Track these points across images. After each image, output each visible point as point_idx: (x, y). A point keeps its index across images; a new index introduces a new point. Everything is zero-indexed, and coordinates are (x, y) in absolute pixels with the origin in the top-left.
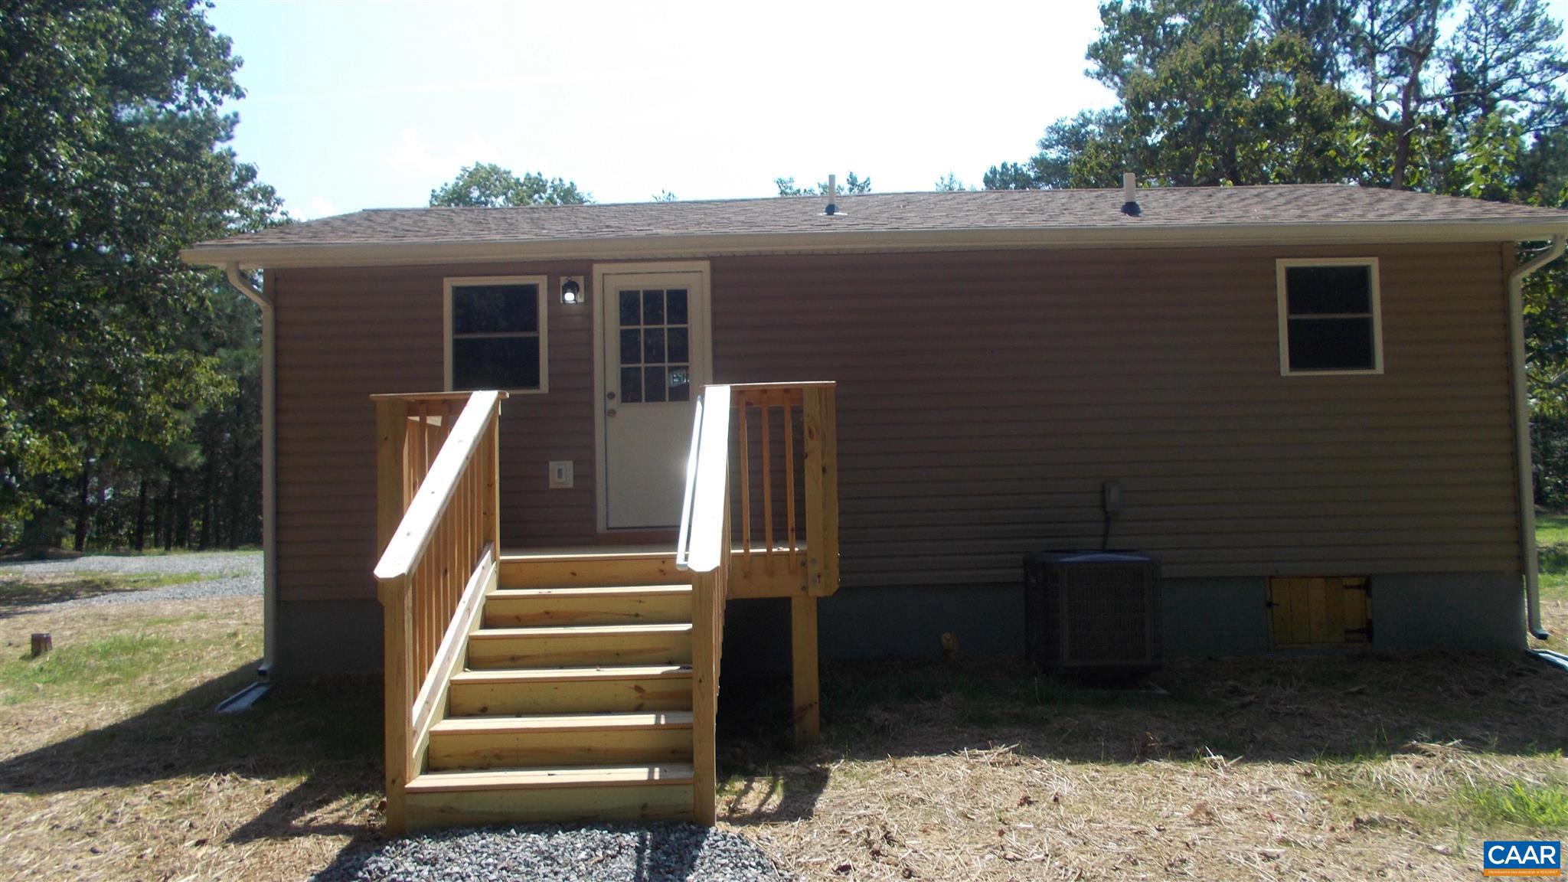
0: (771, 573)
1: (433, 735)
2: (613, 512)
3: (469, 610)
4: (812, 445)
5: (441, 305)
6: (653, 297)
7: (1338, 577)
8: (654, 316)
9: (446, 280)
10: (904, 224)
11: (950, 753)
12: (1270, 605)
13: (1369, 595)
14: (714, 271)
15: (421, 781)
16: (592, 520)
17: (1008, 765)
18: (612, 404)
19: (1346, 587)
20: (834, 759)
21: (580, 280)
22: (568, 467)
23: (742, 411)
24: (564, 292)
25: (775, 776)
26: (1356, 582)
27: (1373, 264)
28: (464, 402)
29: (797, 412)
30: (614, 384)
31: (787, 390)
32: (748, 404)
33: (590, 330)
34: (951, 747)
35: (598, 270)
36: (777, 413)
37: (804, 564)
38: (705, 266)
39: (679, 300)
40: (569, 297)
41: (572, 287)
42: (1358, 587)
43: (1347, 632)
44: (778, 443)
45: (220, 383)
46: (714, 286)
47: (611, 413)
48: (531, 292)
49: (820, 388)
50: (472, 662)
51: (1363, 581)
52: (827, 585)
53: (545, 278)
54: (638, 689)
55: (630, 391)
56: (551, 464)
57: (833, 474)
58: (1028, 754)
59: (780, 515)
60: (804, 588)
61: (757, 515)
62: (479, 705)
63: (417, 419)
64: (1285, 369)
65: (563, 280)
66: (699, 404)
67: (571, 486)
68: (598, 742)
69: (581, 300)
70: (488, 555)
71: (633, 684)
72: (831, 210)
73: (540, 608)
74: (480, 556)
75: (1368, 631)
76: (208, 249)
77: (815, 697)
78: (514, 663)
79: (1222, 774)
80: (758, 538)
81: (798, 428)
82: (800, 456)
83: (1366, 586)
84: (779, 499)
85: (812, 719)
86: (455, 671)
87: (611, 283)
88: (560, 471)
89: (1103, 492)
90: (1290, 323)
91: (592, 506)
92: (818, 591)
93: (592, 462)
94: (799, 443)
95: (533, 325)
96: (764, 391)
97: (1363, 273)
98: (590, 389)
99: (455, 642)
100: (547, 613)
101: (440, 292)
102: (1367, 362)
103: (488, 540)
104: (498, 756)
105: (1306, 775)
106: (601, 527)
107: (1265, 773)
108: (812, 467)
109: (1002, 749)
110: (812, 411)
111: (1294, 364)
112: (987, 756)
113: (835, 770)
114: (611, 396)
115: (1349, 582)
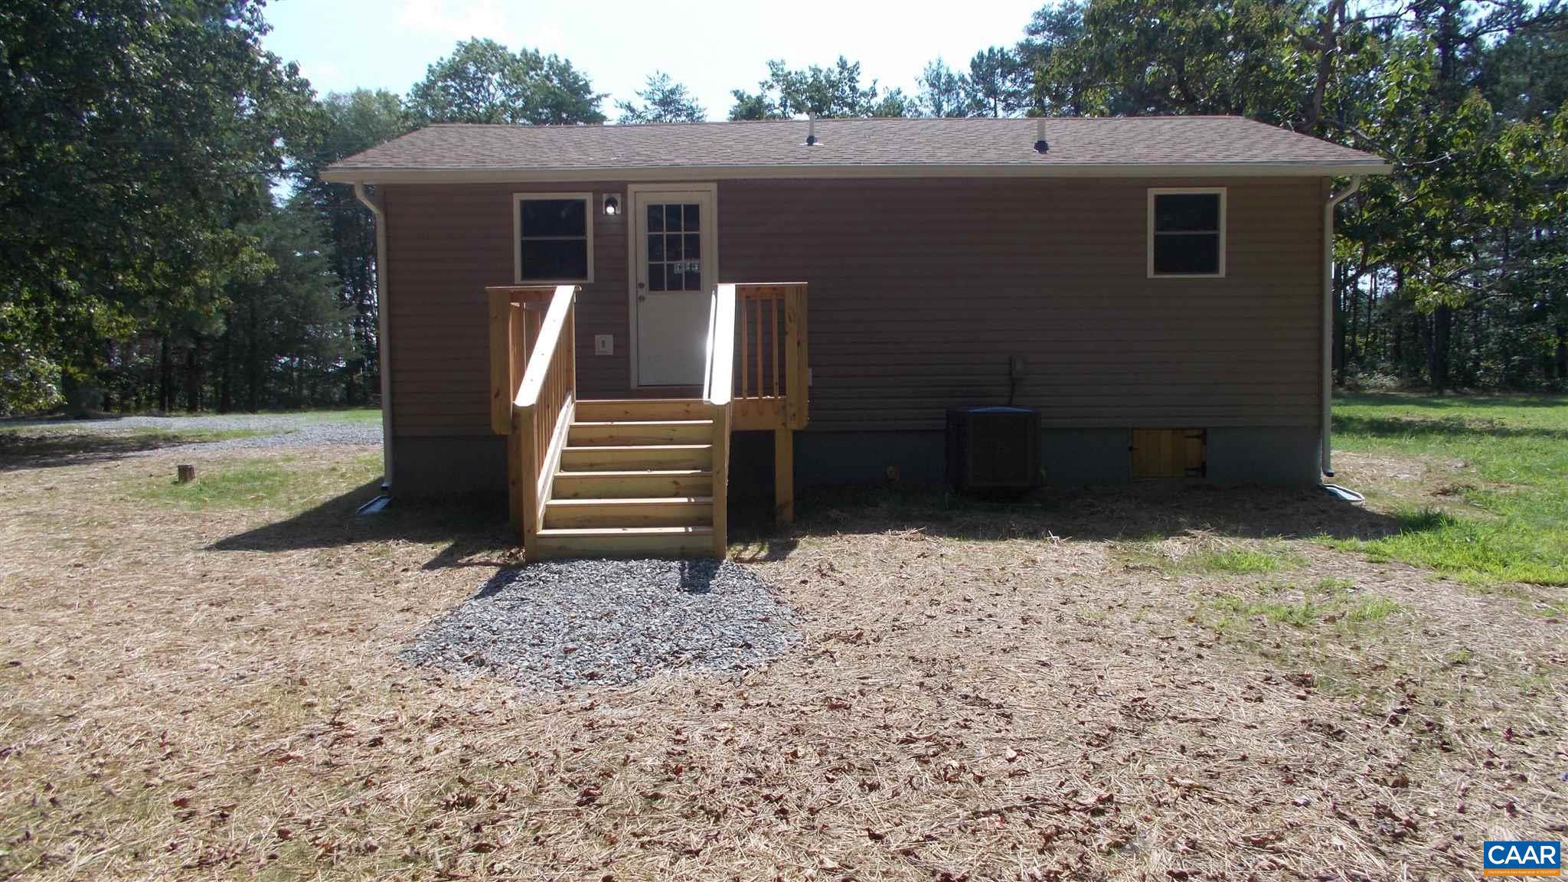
0: (761, 413)
1: (548, 507)
2: (644, 373)
3: (561, 433)
4: (791, 327)
5: (511, 215)
6: (673, 210)
7: (1183, 429)
8: (674, 226)
9: (515, 195)
10: (865, 158)
11: (879, 533)
12: (1131, 449)
13: (1204, 443)
14: (720, 190)
15: (542, 532)
16: (628, 379)
17: (917, 540)
18: (642, 292)
19: (1189, 437)
20: (803, 536)
21: (618, 197)
22: (609, 339)
23: (745, 304)
24: (606, 206)
25: (763, 543)
26: (1196, 433)
27: (1223, 192)
28: (552, 293)
29: (781, 302)
30: (643, 276)
31: (774, 288)
32: (748, 297)
33: (625, 235)
34: (880, 530)
35: (631, 188)
36: (766, 302)
37: (784, 407)
38: (714, 187)
39: (693, 212)
40: (610, 210)
41: (612, 202)
42: (1197, 437)
43: (1187, 469)
44: (766, 323)
45: (260, 259)
46: (720, 202)
47: (642, 299)
48: (582, 204)
49: (797, 287)
50: (564, 467)
51: (1201, 432)
52: (801, 422)
53: (591, 194)
54: (676, 483)
55: (656, 281)
56: (597, 337)
57: (805, 346)
58: (931, 535)
59: (768, 376)
60: (784, 424)
61: (752, 376)
62: (572, 492)
63: (517, 304)
64: (1151, 273)
65: (605, 197)
66: (713, 297)
67: (611, 353)
68: (651, 513)
69: (618, 212)
70: (569, 398)
71: (672, 480)
72: (811, 140)
73: (605, 434)
74: (564, 399)
75: (1202, 469)
76: (338, 171)
77: (790, 496)
78: (591, 467)
79: (1056, 546)
80: (753, 391)
81: (781, 312)
82: (782, 333)
83: (1203, 436)
84: (768, 366)
85: (788, 513)
86: (555, 472)
87: (640, 200)
88: (603, 342)
89: (1010, 364)
90: (1156, 237)
91: (628, 369)
92: (793, 426)
93: (627, 335)
94: (782, 324)
95: (582, 231)
96: (758, 288)
97: (1215, 198)
98: (625, 280)
99: (554, 453)
100: (611, 437)
101: (511, 205)
102: (1214, 268)
103: (569, 389)
104: (589, 521)
105: (1111, 547)
106: (634, 385)
107: (1085, 547)
108: (791, 343)
109: (914, 531)
110: (790, 301)
111: (1158, 269)
112: (903, 535)
113: (802, 542)
114: (641, 286)
115: (1188, 433)
